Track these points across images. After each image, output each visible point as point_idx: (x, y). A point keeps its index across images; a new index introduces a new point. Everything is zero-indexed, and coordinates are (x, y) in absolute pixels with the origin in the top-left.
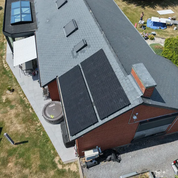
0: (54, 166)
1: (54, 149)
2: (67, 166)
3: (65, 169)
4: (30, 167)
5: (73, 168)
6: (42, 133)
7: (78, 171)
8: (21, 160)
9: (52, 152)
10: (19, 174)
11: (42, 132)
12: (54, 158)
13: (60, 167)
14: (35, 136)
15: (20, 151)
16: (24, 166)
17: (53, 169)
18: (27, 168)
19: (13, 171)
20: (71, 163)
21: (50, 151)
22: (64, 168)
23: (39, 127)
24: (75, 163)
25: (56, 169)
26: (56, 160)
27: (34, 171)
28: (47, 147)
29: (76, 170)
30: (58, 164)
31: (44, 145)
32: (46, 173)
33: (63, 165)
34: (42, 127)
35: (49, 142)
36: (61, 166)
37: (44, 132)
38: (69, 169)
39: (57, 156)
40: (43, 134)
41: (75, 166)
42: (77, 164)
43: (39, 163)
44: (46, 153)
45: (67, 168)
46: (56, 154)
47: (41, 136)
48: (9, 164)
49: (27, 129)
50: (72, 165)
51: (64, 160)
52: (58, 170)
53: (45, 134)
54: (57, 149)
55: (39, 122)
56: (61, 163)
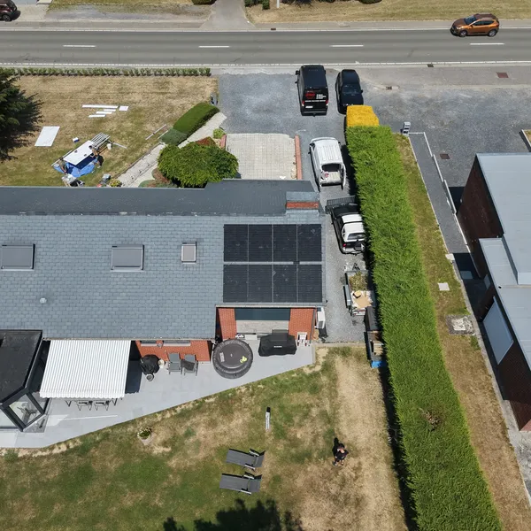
0: (315, 375)
1: (292, 372)
3: (323, 363)
4: (309, 407)
5: (323, 352)
6: (261, 386)
7: (330, 349)
8: (296, 419)
9: (295, 375)
10: (317, 421)
11: (259, 386)
12: (304, 374)
13: (318, 368)
14: (263, 397)
15: (281, 420)
16: (306, 415)
17: (319, 377)
18: (310, 411)
19: (310, 430)
20: (316, 354)
21: (293, 378)
22: (321, 363)
23: (248, 389)
24: (317, 350)
25: (321, 373)
26: (308, 371)
27: (318, 401)
28: (287, 381)
29: (327, 350)
30: (313, 369)
31: (281, 386)
32: (322, 386)
33: (317, 363)
34: (250, 384)
35: (279, 377)
36: (317, 366)
37: (259, 383)
38: (324, 357)
39: (302, 370)
40: (263, 385)
41: (322, 350)
42: (319, 348)
43: (307, 394)
44: (294, 384)
45: (321, 360)
46: (300, 371)
47: (266, 388)
48: (299, 436)
49: (246, 409)
50: (318, 353)
51: (311, 362)
52: (322, 371)
53: (264, 382)
54: (294, 368)
55: (239, 389)
56: (313, 365)
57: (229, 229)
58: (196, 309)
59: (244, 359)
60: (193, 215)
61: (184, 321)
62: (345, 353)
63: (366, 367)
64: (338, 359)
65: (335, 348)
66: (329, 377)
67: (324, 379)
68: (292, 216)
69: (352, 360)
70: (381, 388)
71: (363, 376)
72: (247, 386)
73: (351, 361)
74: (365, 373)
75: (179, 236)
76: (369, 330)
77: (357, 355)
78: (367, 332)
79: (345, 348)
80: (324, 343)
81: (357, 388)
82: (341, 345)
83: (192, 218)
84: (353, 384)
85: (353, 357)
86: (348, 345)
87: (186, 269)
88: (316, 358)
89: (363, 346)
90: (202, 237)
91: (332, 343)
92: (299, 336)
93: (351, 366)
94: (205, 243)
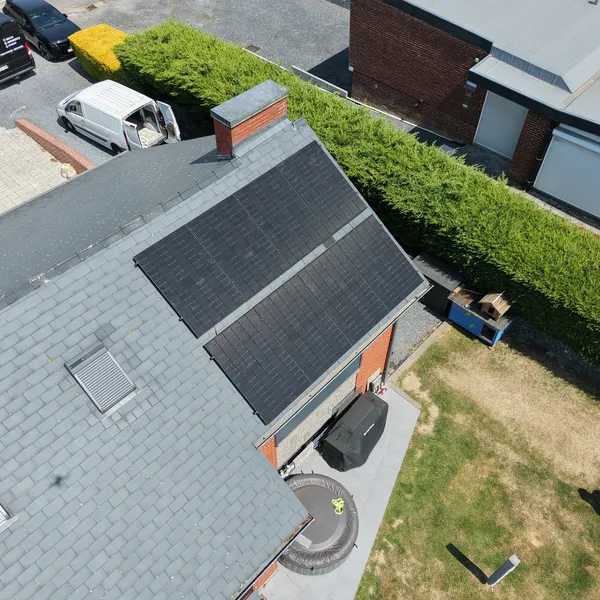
0: (442, 425)
1: (410, 453)
2: (421, 396)
3: (430, 397)
4: (493, 482)
5: (413, 382)
6: (398, 522)
7: (412, 369)
8: (503, 520)
9: (419, 454)
10: (528, 492)
11: (395, 526)
12: (429, 439)
13: (434, 411)
14: (420, 537)
15: (487, 545)
16: (506, 499)
17: (451, 422)
18: (501, 487)
19: (538, 517)
20: (408, 393)
21: (422, 461)
22: (428, 400)
23: (387, 549)
24: (401, 386)
25: (445, 415)
26: (428, 429)
27: (492, 461)
29: (412, 373)
30: (431, 419)
31: (422, 489)
32: (471, 433)
33: (425, 409)
34: (380, 537)
35: (404, 479)
36: (429, 409)
37: (388, 519)
38: (422, 389)
39: (419, 434)
40: (397, 517)
41: (407, 381)
42: (400, 380)
43: (469, 466)
44: (435, 468)
45: (425, 395)
46: (417, 438)
47: (407, 518)
48: (536, 544)
49: (423, 587)
50: (408, 389)
51: (414, 412)
52: (443, 409)
53: (394, 511)
54: (404, 445)
55: (373, 564)
56: (424, 414)
57: (150, 262)
58: (224, 490)
59: (339, 504)
60: (38, 285)
61: (219, 539)
62: (437, 356)
63: (482, 352)
64: (441, 373)
65: (419, 362)
66: (461, 408)
67: (460, 419)
68: (252, 157)
69: (458, 359)
70: (533, 363)
71: (495, 367)
72: (380, 545)
73: (458, 361)
74: (493, 361)
75: (43, 359)
76: (449, 292)
77: (453, 346)
78: (449, 298)
79: (429, 350)
80: (396, 368)
81: (510, 391)
82: (420, 351)
83: (43, 293)
84: (501, 390)
85: (453, 353)
86: (428, 343)
87: (126, 421)
88: (415, 399)
89: (446, 327)
90: (103, 320)
91: (406, 358)
92: (371, 385)
93: (467, 368)
94: (122, 331)
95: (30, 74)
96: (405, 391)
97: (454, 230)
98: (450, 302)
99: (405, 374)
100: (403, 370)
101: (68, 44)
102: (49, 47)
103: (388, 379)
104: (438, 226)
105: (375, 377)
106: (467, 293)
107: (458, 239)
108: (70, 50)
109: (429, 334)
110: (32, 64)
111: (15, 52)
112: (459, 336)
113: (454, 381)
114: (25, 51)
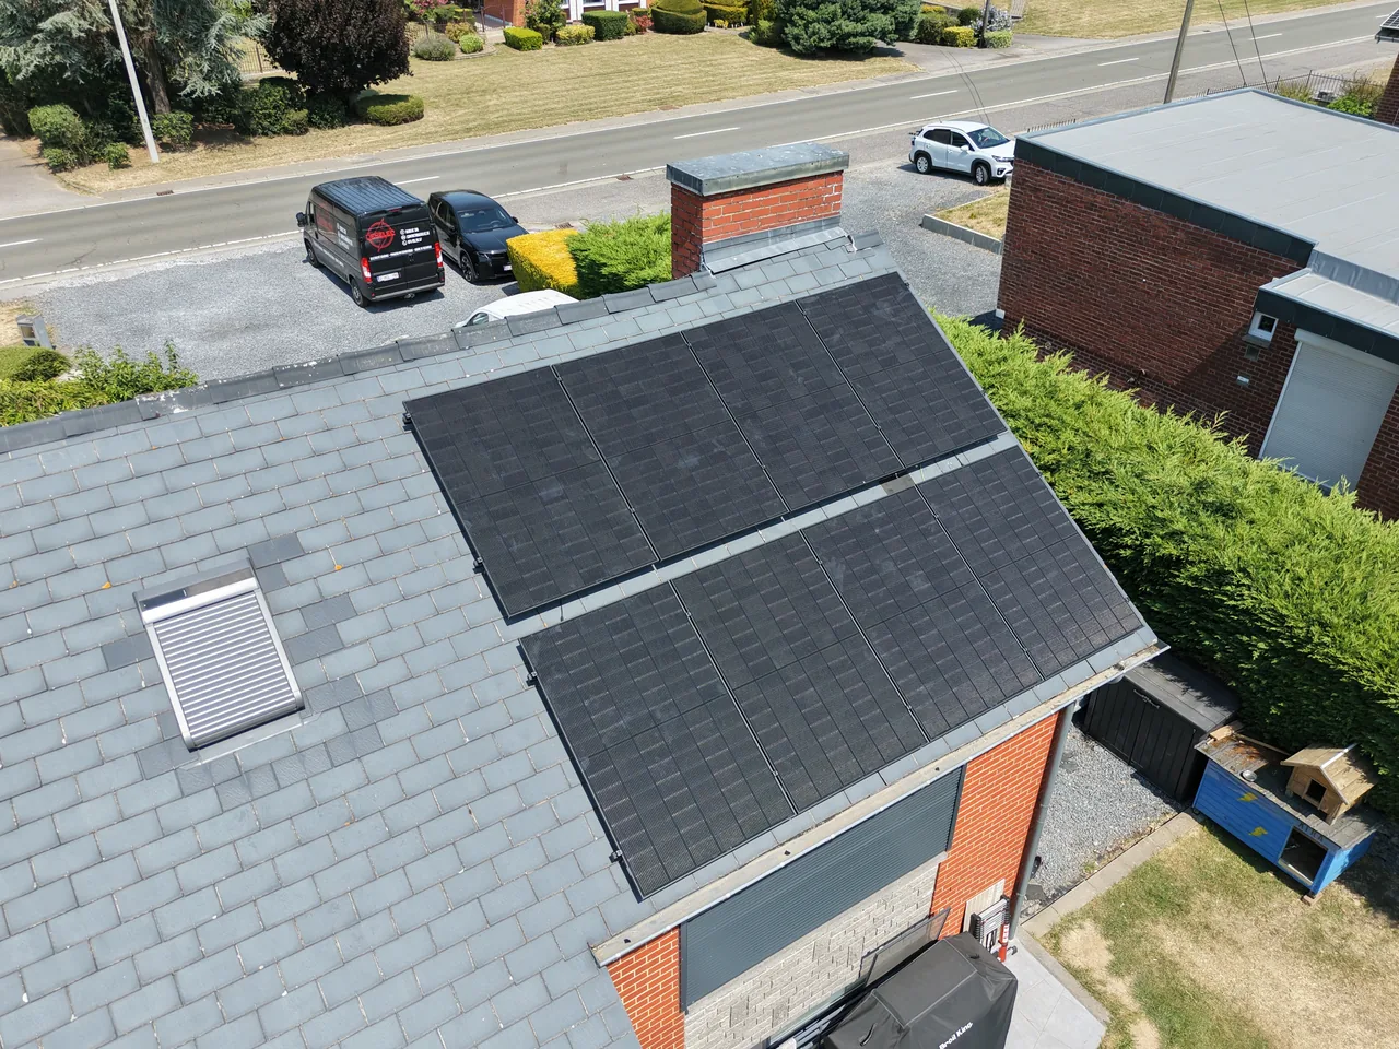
2: (1110, 989)
3: (1137, 997)
5: (1089, 947)
7: (1089, 912)
13: (1147, 1038)
20: (1076, 973)
22: (1130, 1002)
24: (1056, 950)
29: (1088, 924)
36: (1133, 1029)
38: (1115, 969)
41: (1074, 941)
42: (1055, 935)
45: (1120, 988)
50: (1078, 963)
52: (1171, 1036)
56: (1116, 1038)
60: (152, 414)
62: (1159, 895)
63: (1285, 906)
64: (1170, 939)
65: (1110, 898)
66: (1224, 1044)
68: (744, 278)
69: (1218, 911)
71: (1323, 952)
73: (1217, 918)
74: (1317, 935)
76: (1199, 734)
77: (1205, 876)
78: (1200, 747)
79: (1138, 874)
80: (1047, 902)
81: (1371, 1026)
82: (1115, 873)
83: (157, 433)
84: (1344, 1018)
85: (1204, 895)
86: (1136, 856)
87: (249, 787)
88: (1094, 993)
89: (1186, 827)
90: (281, 525)
91: (1076, 883)
92: (976, 922)
93: (1243, 939)
94: (319, 561)
95: (432, 294)
96: (1068, 967)
97: (1220, 576)
98: (1202, 760)
99: (1070, 921)
100: (1063, 912)
101: (506, 257)
102: (475, 259)
103: (1023, 925)
104: (1178, 563)
105: (988, 902)
106: (1248, 744)
107: (1231, 597)
108: (508, 268)
109: (1138, 836)
110: (441, 278)
111: (415, 254)
112: (1220, 854)
113: (1205, 966)
114: (432, 255)
